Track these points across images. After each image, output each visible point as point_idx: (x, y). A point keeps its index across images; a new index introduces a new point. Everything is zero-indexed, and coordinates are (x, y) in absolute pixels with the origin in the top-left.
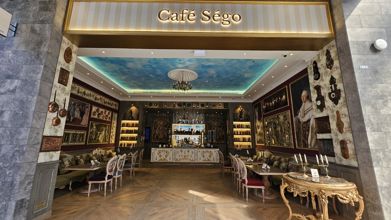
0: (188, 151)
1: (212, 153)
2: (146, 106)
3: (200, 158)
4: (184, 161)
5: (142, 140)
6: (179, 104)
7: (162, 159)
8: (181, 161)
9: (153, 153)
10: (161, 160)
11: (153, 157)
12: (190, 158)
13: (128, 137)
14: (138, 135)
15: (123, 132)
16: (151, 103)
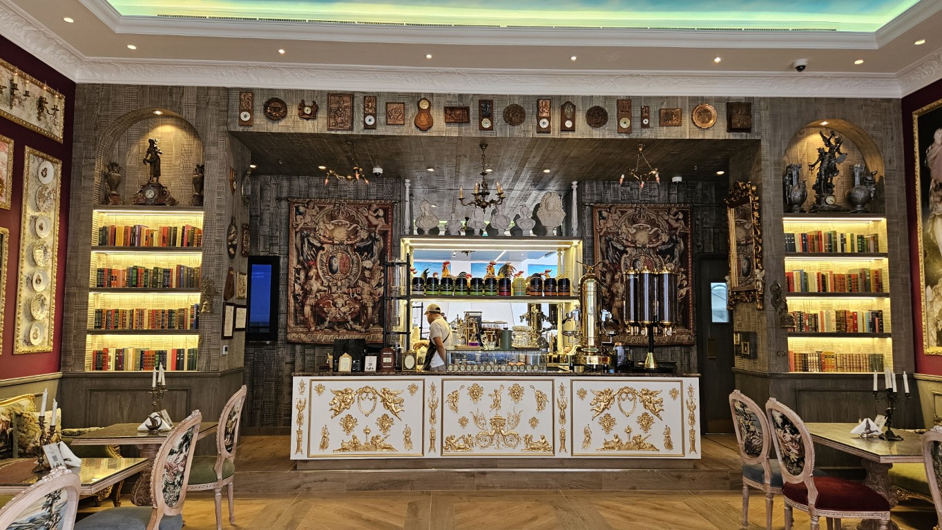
0: (516, 394)
1: (660, 402)
2: (246, 117)
3: (586, 432)
4: (491, 451)
5: (228, 332)
6: (452, 109)
7: (362, 440)
8: (477, 452)
9: (300, 409)
10: (355, 446)
11: (305, 428)
12: (528, 431)
13: (141, 313)
14: (202, 301)
15: (107, 281)
16: (275, 105)
